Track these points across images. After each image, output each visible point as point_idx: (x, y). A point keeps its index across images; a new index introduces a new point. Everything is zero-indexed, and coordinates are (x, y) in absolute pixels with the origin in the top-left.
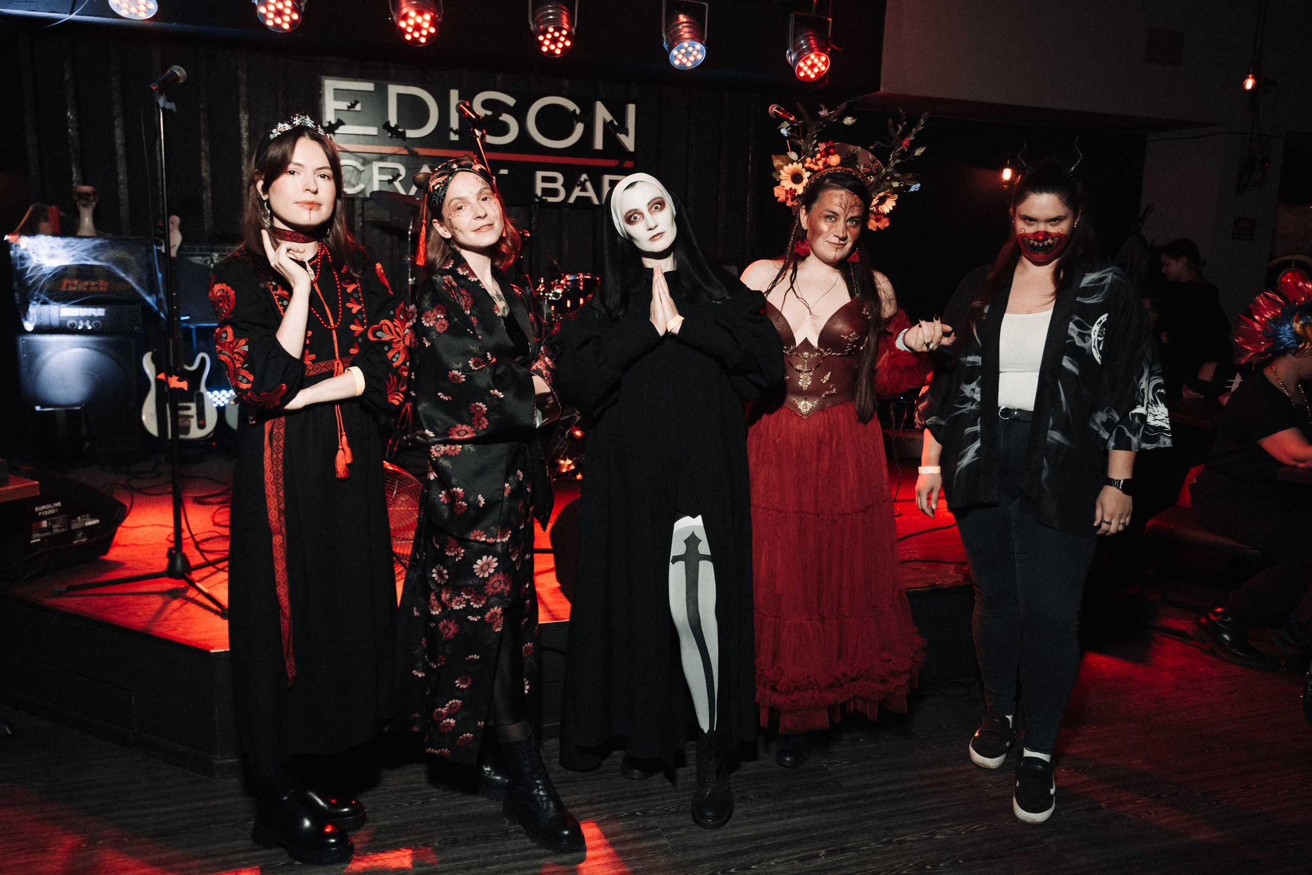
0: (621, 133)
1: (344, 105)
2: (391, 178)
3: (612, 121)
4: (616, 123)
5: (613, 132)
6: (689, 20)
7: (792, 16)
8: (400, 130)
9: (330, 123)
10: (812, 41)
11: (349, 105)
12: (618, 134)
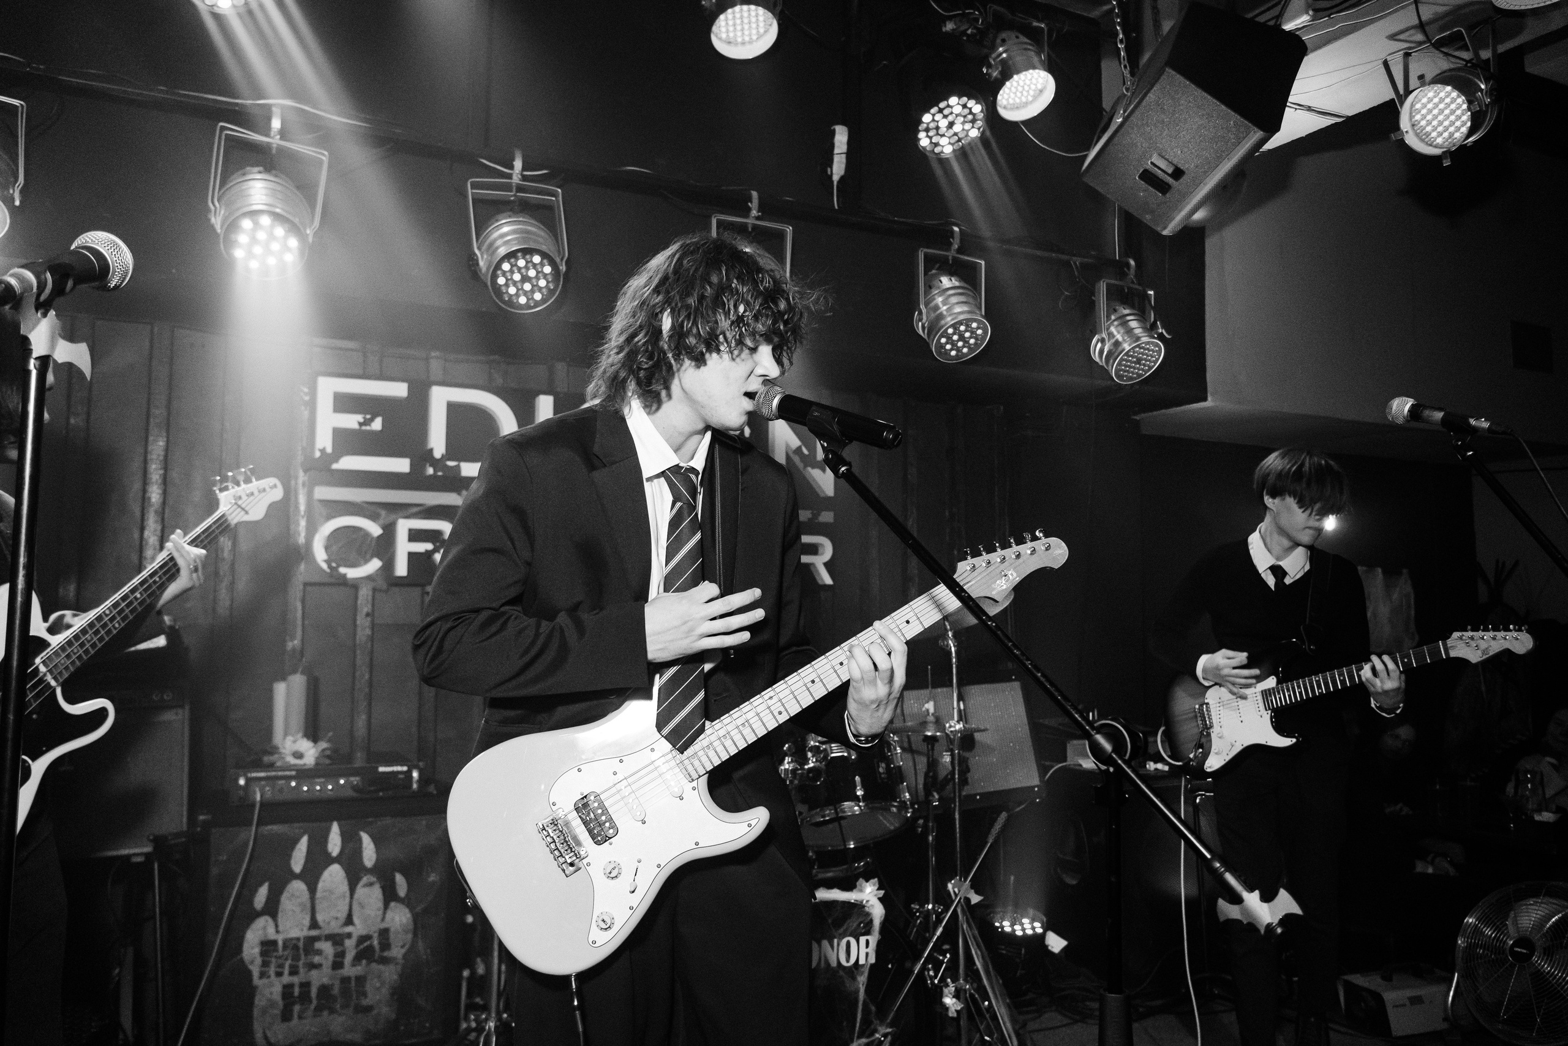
0: (813, 468)
1: (351, 421)
2: (429, 546)
3: (799, 448)
4: (805, 451)
5: (800, 465)
6: (957, 284)
7: (1102, 287)
8: (451, 463)
9: (323, 451)
10: (1134, 324)
11: (362, 420)
12: (809, 469)
